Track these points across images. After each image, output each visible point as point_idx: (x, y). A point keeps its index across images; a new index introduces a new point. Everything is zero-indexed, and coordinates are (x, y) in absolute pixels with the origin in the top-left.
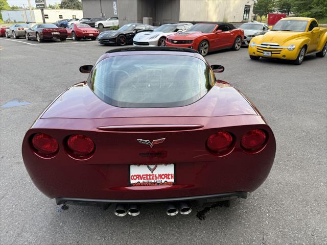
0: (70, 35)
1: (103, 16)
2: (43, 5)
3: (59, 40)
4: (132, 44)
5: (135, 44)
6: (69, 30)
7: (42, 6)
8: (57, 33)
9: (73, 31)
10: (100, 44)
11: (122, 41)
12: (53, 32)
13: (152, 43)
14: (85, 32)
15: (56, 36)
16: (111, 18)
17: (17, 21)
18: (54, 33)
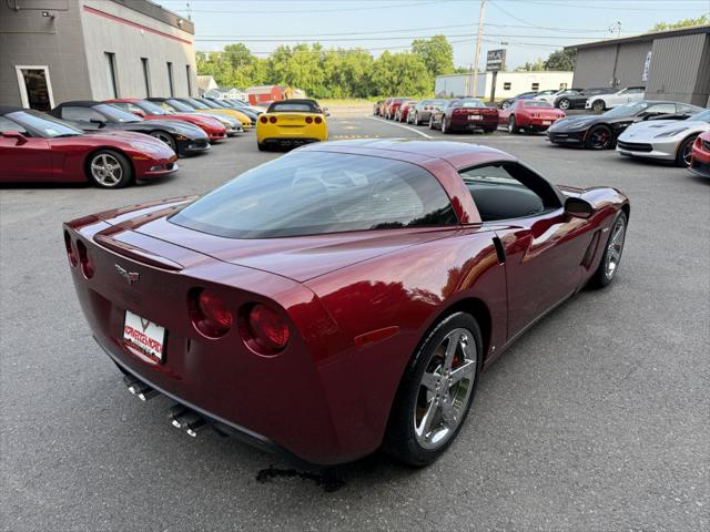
0: (506, 122)
1: (615, 84)
2: (499, 64)
3: (481, 131)
4: (614, 148)
5: (620, 146)
6: (505, 113)
7: (496, 67)
8: (477, 118)
9: (512, 115)
10: (550, 143)
11: (600, 138)
12: (472, 114)
13: (661, 147)
14: (536, 117)
15: (475, 122)
16: (629, 89)
17: (455, 95)
18: (473, 117)
